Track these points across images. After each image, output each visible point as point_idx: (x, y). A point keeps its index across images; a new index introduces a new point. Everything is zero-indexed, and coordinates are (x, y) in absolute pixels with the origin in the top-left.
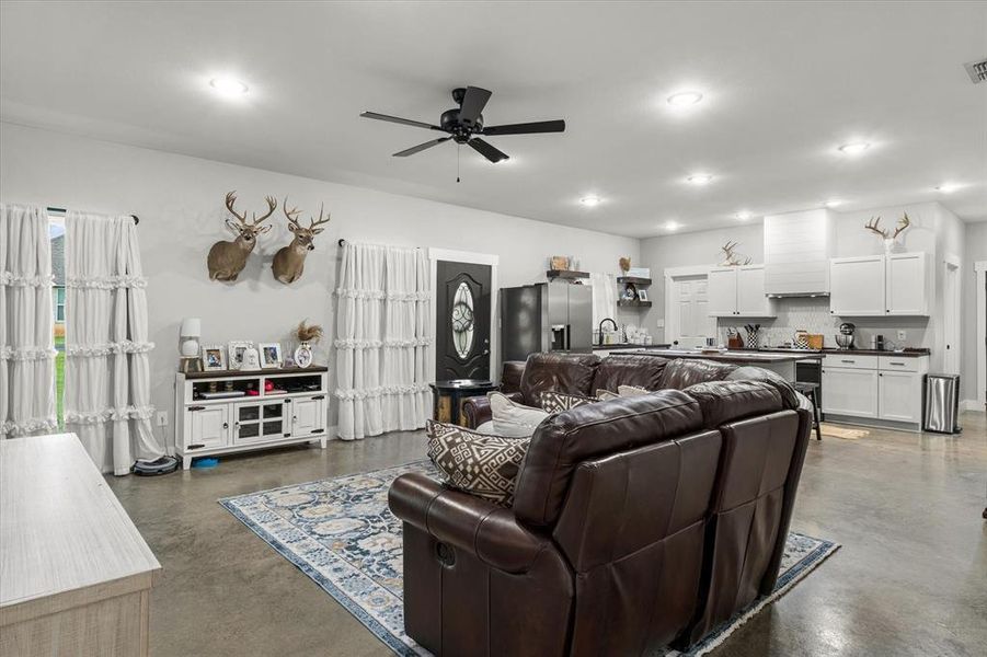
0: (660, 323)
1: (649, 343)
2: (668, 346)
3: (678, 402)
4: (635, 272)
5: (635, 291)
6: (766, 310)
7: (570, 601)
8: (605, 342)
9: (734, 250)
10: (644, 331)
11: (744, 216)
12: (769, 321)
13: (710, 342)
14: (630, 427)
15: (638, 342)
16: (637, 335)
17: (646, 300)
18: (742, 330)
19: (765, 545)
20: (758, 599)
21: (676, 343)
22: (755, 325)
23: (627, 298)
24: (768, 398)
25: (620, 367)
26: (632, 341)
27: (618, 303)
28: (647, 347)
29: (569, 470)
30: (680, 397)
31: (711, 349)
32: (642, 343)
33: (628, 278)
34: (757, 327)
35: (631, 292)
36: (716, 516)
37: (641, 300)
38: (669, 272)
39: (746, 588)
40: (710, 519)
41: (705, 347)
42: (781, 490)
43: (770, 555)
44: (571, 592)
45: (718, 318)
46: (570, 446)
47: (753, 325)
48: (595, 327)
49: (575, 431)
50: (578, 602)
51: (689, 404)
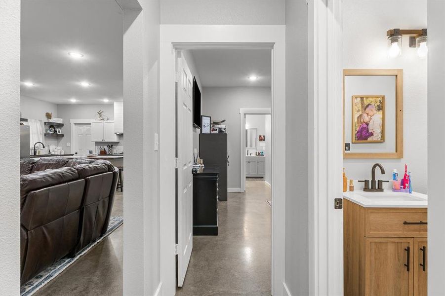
0: (68, 144)
1: (63, 153)
2: (72, 155)
3: (69, 171)
4: (54, 120)
5: (54, 129)
6: (115, 139)
7: (26, 241)
8: (37, 154)
9: (102, 114)
10: (59, 148)
11: (106, 101)
12: (117, 143)
13: (91, 152)
14: (49, 179)
15: (56, 154)
16: (56, 150)
17: (61, 133)
18: (106, 147)
19: (102, 216)
20: (101, 236)
21: (76, 153)
22: (111, 145)
23: (50, 132)
24: (103, 169)
25: (47, 163)
26: (53, 153)
27: (45, 135)
28: (61, 156)
29: (24, 196)
30: (70, 169)
31: (91, 155)
32: (59, 154)
33: (51, 123)
34: (112, 146)
35: (52, 129)
36: (84, 208)
37: (58, 133)
38: (73, 121)
39: (96, 232)
40: (81, 209)
41: (88, 154)
42: (108, 198)
43: (104, 220)
44: (26, 238)
45: (96, 142)
46: (25, 187)
47: (110, 145)
48: (32, 146)
49: (27, 182)
50: (29, 240)
51: (73, 171)
